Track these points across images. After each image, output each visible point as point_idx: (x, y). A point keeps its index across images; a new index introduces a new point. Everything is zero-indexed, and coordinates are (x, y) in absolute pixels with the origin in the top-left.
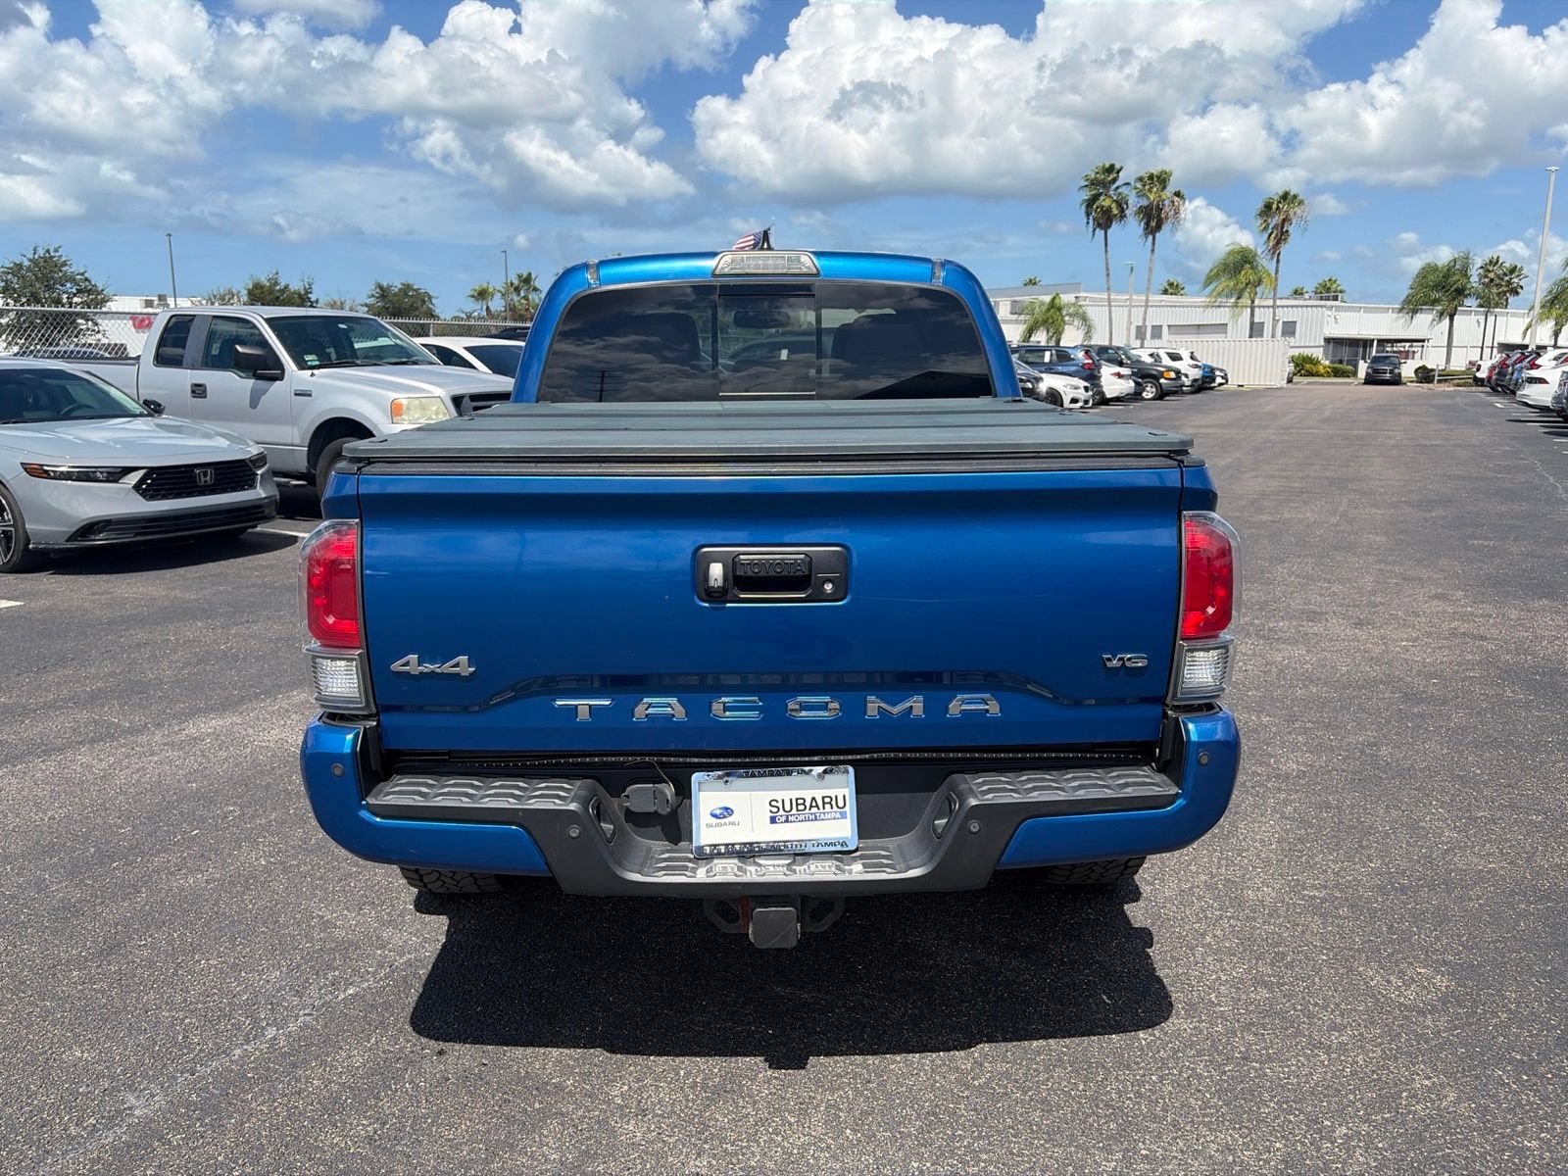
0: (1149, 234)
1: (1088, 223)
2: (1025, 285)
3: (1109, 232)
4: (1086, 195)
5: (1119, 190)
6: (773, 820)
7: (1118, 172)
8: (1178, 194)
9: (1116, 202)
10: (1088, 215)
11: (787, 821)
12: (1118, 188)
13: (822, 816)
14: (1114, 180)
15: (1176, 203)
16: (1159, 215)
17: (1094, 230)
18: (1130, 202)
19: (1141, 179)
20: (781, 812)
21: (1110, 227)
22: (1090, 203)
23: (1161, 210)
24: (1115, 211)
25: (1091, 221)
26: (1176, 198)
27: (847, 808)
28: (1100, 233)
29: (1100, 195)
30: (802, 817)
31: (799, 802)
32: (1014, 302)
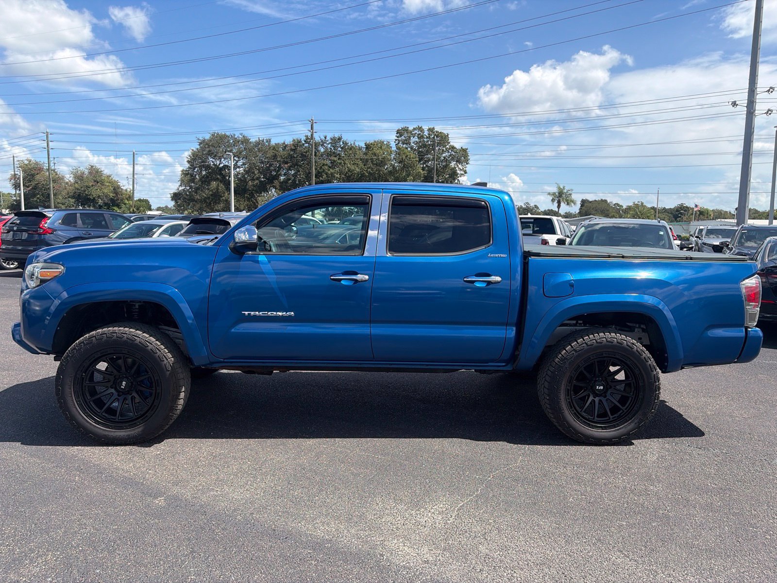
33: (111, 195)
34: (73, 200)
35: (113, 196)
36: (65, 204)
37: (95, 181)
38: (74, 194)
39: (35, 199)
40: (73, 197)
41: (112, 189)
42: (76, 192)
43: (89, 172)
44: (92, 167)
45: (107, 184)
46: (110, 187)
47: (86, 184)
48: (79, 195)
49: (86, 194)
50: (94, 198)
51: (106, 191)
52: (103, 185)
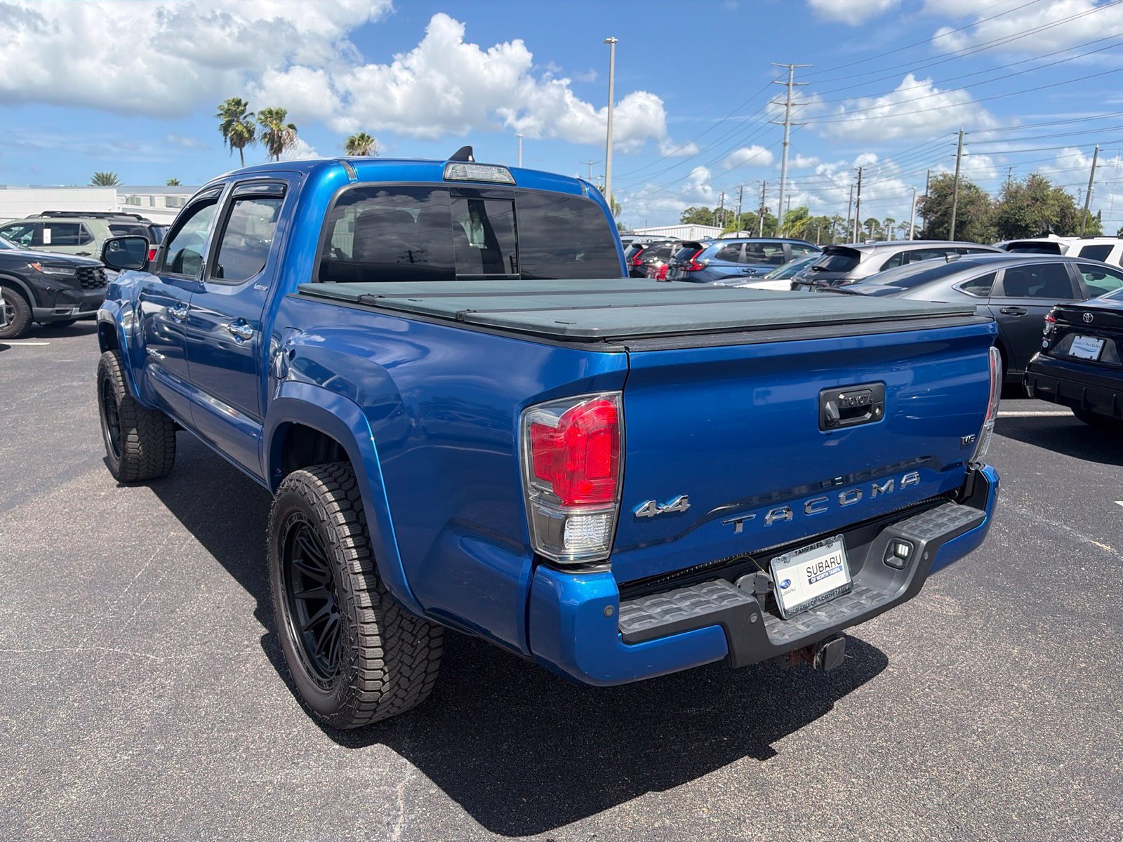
0: (274, 153)
1: (226, 141)
2: (169, 185)
3: (243, 150)
4: (223, 121)
5: (247, 119)
6: (811, 583)
7: (245, 105)
8: (291, 127)
9: (246, 127)
10: (226, 135)
11: (816, 581)
12: (245, 117)
13: (832, 572)
14: (243, 112)
15: (291, 134)
16: (280, 141)
17: (231, 148)
18: (257, 128)
19: (262, 113)
20: (813, 575)
21: (243, 146)
22: (226, 128)
23: (281, 137)
24: (246, 135)
25: (228, 140)
26: (291, 130)
27: (842, 564)
28: (236, 150)
29: (233, 121)
30: (822, 576)
31: (820, 565)
32: (168, 198)
33: (1055, 219)
34: (996, 229)
35: (1057, 221)
36: (983, 236)
37: (1033, 199)
38: (1000, 219)
39: (941, 229)
40: (997, 224)
41: (1058, 209)
42: (1002, 217)
43: (1028, 185)
44: (1034, 177)
45: (1052, 202)
46: (1056, 208)
47: (1019, 204)
48: (1007, 222)
49: (1016, 219)
50: (1027, 226)
51: (1047, 213)
52: (1045, 204)
